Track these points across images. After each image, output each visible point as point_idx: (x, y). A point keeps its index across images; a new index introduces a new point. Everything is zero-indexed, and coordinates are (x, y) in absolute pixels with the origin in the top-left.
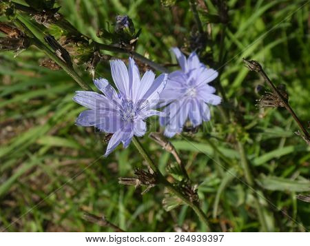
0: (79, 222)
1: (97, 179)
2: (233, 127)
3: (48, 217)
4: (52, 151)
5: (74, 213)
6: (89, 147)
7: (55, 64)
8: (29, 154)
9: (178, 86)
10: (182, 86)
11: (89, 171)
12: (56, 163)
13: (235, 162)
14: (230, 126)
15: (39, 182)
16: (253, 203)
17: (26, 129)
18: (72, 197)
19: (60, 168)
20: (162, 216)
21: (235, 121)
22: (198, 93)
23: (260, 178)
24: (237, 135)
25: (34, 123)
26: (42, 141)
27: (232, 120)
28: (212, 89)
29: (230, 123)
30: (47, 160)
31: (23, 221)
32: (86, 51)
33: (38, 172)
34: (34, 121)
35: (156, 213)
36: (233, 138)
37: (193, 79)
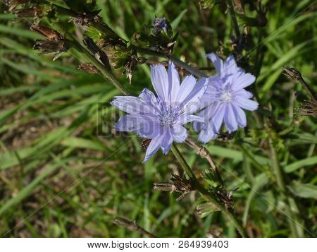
0: (103, 226)
1: (121, 182)
2: (267, 132)
3: (71, 220)
4: (75, 153)
5: (98, 216)
6: (113, 149)
7: (94, 67)
8: (53, 155)
9: (213, 90)
10: (218, 90)
11: (114, 174)
12: (80, 165)
13: (267, 168)
14: (264, 131)
15: (62, 184)
16: (284, 209)
17: (50, 130)
18: (96, 200)
19: (84, 170)
20: (188, 220)
21: (270, 127)
22: (233, 98)
23: (293, 185)
24: (271, 141)
25: (59, 124)
26: (65, 143)
27: (265, 125)
28: (249, 94)
29: (264, 128)
30: (71, 161)
31: (46, 223)
32: (124, 54)
33: (62, 174)
34: (58, 122)
35: (181, 217)
36: (266, 144)
37: (229, 83)
